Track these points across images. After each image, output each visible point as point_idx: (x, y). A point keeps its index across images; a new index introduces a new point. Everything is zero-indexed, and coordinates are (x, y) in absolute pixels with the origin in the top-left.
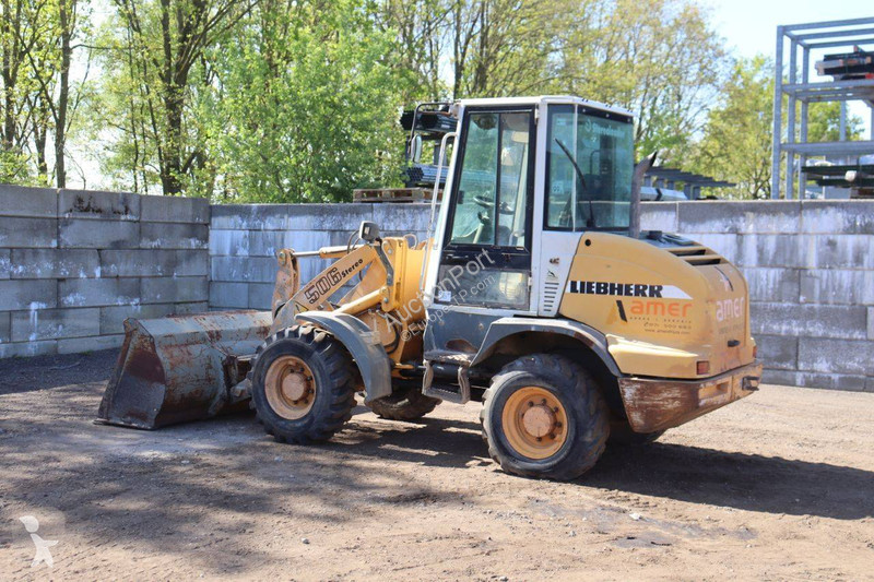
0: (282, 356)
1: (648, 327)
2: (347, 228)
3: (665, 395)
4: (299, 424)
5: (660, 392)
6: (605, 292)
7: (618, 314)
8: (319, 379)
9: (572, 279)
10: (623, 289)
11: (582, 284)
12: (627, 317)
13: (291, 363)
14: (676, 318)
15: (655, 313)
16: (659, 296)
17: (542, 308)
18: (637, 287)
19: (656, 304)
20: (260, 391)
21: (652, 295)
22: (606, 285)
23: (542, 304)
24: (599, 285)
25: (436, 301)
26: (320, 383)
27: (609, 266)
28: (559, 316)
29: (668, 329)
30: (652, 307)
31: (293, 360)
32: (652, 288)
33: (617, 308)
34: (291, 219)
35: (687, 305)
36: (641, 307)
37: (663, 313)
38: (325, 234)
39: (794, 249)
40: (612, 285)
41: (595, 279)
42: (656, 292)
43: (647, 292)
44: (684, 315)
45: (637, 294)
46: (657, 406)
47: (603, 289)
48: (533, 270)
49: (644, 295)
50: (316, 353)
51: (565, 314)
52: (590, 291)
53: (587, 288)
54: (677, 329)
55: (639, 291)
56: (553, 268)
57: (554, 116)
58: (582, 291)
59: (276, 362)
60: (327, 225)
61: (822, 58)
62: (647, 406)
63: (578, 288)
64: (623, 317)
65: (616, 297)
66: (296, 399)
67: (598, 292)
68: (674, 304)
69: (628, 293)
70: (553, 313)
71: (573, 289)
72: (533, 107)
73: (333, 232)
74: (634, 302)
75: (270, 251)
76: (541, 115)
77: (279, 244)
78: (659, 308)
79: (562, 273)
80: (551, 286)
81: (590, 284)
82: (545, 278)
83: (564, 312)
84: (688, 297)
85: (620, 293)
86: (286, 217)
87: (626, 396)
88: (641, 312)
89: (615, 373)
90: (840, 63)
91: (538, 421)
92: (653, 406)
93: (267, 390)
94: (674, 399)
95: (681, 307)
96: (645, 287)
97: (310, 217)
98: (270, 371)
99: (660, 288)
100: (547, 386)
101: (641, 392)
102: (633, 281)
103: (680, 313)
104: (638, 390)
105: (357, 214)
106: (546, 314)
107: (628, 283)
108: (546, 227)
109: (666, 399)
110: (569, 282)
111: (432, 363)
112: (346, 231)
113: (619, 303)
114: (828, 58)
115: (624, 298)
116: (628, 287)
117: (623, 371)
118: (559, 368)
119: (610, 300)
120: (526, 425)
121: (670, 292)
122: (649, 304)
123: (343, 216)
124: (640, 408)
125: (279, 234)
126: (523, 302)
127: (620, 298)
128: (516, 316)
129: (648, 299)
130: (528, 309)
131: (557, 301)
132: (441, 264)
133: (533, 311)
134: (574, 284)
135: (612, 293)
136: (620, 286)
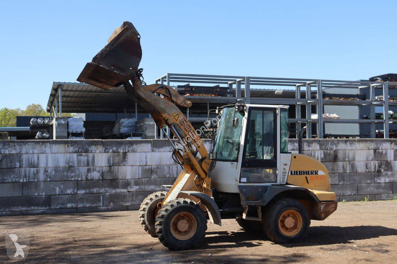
7: (306, 181)
9: (291, 170)
10: (307, 173)
11: (294, 171)
12: (309, 182)
14: (322, 181)
15: (317, 180)
22: (302, 171)
23: (281, 180)
24: (300, 171)
25: (240, 182)
27: (303, 165)
28: (287, 184)
29: (320, 185)
30: (316, 178)
33: (306, 179)
35: (324, 177)
36: (313, 178)
37: (319, 180)
40: (304, 171)
41: (298, 170)
42: (316, 173)
43: (314, 173)
46: (329, 211)
47: (301, 173)
48: (278, 168)
51: (289, 183)
52: (297, 174)
53: (296, 173)
54: (323, 185)
55: (312, 173)
56: (285, 167)
57: (282, 113)
58: (294, 174)
59: (176, 216)
64: (308, 182)
65: (305, 175)
67: (300, 174)
68: (322, 176)
69: (309, 174)
70: (285, 183)
71: (291, 174)
72: (275, 109)
74: (310, 177)
76: (278, 112)
78: (318, 178)
79: (287, 168)
80: (284, 173)
81: (297, 172)
82: (282, 171)
83: (289, 182)
84: (324, 174)
88: (313, 180)
89: (318, 201)
91: (290, 222)
96: (313, 171)
98: (172, 219)
99: (317, 171)
101: (326, 206)
102: (310, 170)
103: (323, 179)
104: (324, 206)
106: (283, 183)
108: (281, 153)
109: (331, 208)
113: (306, 177)
115: (307, 176)
117: (320, 200)
119: (304, 176)
121: (320, 173)
126: (274, 180)
127: (306, 176)
128: (272, 185)
129: (314, 175)
130: (276, 182)
131: (286, 178)
132: (241, 167)
133: (278, 183)
134: (291, 172)
135: (304, 174)
136: (306, 172)
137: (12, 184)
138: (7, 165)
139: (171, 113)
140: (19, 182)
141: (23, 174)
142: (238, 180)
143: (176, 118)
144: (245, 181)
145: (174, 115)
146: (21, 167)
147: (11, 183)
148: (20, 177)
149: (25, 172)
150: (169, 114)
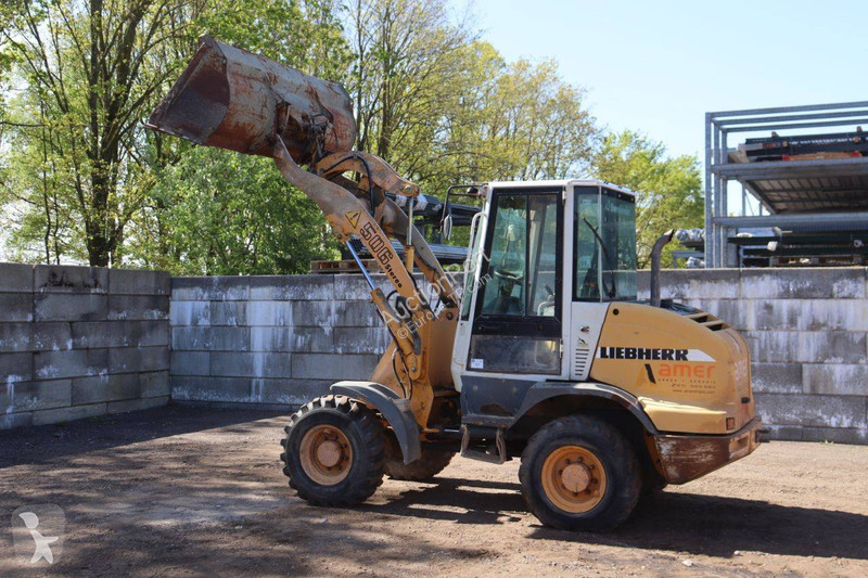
0: (319, 424)
1: (676, 388)
2: (310, 297)
3: (699, 450)
4: (335, 489)
5: (694, 447)
6: (634, 357)
7: (647, 376)
8: (356, 447)
9: (602, 344)
10: (651, 354)
11: (612, 350)
12: (656, 379)
13: (326, 431)
14: (702, 379)
15: (682, 375)
16: (685, 359)
17: (574, 372)
18: (664, 351)
19: (682, 366)
20: (295, 458)
21: (678, 358)
22: (634, 350)
23: (574, 368)
24: (627, 350)
25: (468, 368)
26: (357, 451)
27: (637, 333)
28: (590, 380)
29: (694, 389)
30: (678, 370)
31: (328, 428)
32: (678, 352)
33: (646, 371)
34: (252, 290)
35: (711, 367)
36: (669, 370)
37: (689, 375)
38: (287, 303)
39: (735, 312)
40: (641, 350)
41: (624, 345)
42: (682, 356)
43: (674, 356)
44: (709, 375)
45: (664, 358)
46: (692, 460)
47: (631, 354)
48: (564, 338)
49: (671, 359)
50: (354, 423)
51: (596, 378)
52: (619, 356)
53: (616, 353)
54: (703, 389)
55: (666, 355)
56: (583, 336)
57: (580, 197)
58: (612, 356)
59: (312, 430)
60: (289, 295)
61: (744, 141)
62: (682, 460)
63: (608, 353)
64: (652, 379)
65: (644, 361)
66: (330, 465)
67: (627, 357)
68: (699, 366)
69: (656, 357)
70: (585, 377)
71: (603, 355)
72: (560, 189)
73: (294, 301)
74: (662, 365)
75: (232, 321)
76: (568, 196)
77: (241, 314)
78: (686, 370)
79: (591, 340)
80: (582, 352)
81: (619, 350)
82: (575, 345)
83: (595, 376)
84: (709, 359)
85: (648, 358)
86: (248, 288)
87: (663, 452)
88: (669, 375)
89: (652, 431)
90: (760, 146)
91: (575, 477)
92: (689, 460)
93: (301, 457)
94: (708, 453)
95: (705, 369)
96: (672, 352)
97: (271, 288)
98: (305, 438)
99: (686, 352)
100: (587, 445)
101: (677, 448)
102: (660, 346)
103: (705, 373)
104: (674, 446)
105: (319, 285)
106: (578, 378)
107: (656, 348)
108: (575, 298)
109: (700, 454)
110: (599, 349)
111: (469, 426)
112: (308, 301)
113: (648, 367)
114: (749, 141)
115: (652, 362)
116: (655, 352)
117: (660, 429)
118: (597, 429)
119: (640, 363)
120: (564, 481)
121: (695, 356)
122: (676, 366)
123: (305, 286)
124: (676, 463)
125: (240, 304)
126: (554, 368)
127: (648, 362)
128: (548, 380)
129: (675, 362)
130: (560, 374)
131: (588, 366)
132: (473, 333)
133: (564, 376)
134: (604, 350)
135: (641, 357)
136: (648, 351)
137: (361, 357)
138: (354, 321)
139: (343, 212)
140: (373, 354)
141: (379, 338)
142: (465, 364)
143: (354, 221)
144: (481, 366)
145: (350, 216)
146: (375, 325)
147: (361, 354)
148: (373, 344)
149: (383, 335)
150: (340, 216)
